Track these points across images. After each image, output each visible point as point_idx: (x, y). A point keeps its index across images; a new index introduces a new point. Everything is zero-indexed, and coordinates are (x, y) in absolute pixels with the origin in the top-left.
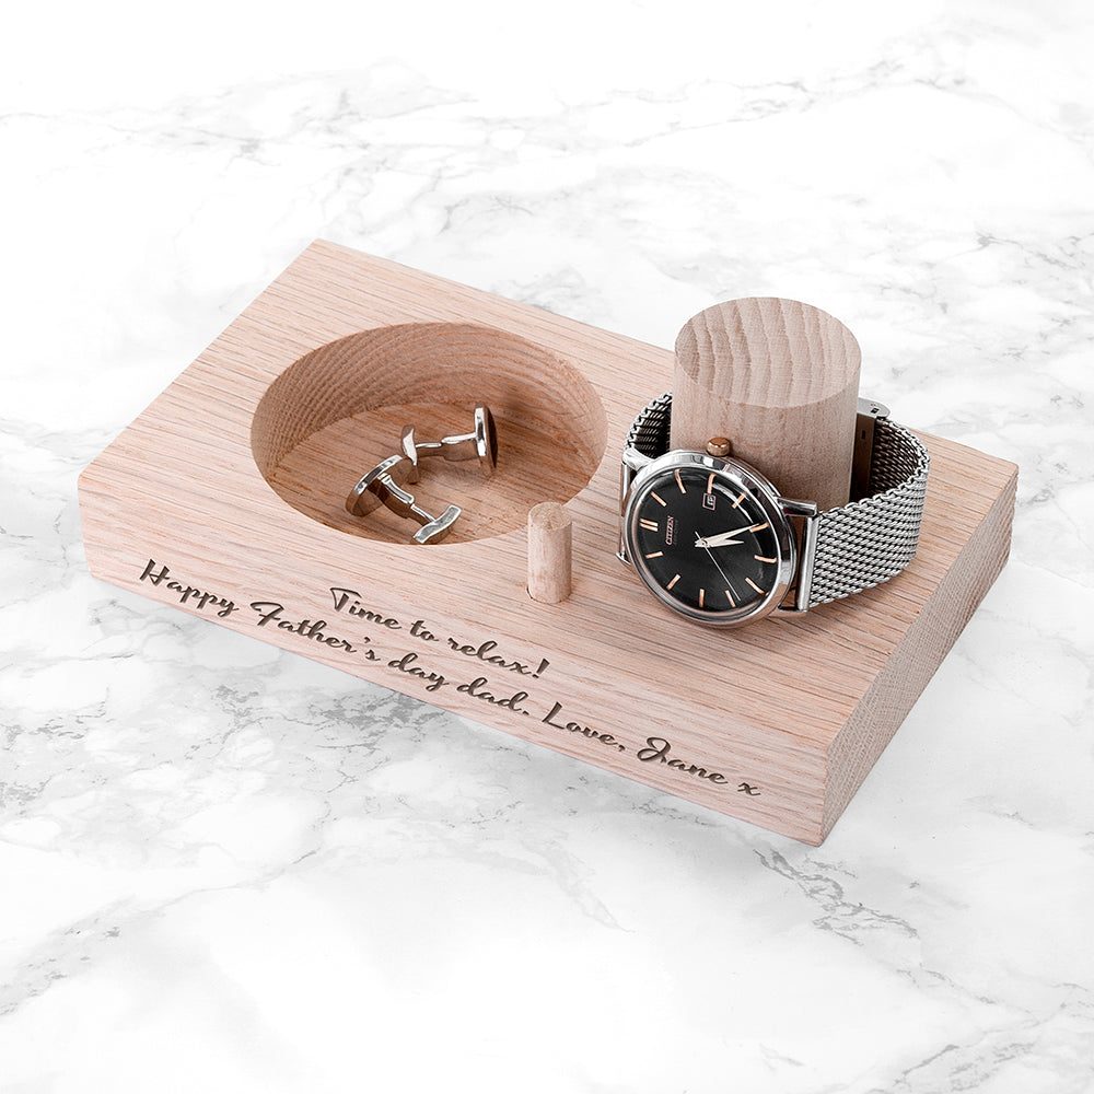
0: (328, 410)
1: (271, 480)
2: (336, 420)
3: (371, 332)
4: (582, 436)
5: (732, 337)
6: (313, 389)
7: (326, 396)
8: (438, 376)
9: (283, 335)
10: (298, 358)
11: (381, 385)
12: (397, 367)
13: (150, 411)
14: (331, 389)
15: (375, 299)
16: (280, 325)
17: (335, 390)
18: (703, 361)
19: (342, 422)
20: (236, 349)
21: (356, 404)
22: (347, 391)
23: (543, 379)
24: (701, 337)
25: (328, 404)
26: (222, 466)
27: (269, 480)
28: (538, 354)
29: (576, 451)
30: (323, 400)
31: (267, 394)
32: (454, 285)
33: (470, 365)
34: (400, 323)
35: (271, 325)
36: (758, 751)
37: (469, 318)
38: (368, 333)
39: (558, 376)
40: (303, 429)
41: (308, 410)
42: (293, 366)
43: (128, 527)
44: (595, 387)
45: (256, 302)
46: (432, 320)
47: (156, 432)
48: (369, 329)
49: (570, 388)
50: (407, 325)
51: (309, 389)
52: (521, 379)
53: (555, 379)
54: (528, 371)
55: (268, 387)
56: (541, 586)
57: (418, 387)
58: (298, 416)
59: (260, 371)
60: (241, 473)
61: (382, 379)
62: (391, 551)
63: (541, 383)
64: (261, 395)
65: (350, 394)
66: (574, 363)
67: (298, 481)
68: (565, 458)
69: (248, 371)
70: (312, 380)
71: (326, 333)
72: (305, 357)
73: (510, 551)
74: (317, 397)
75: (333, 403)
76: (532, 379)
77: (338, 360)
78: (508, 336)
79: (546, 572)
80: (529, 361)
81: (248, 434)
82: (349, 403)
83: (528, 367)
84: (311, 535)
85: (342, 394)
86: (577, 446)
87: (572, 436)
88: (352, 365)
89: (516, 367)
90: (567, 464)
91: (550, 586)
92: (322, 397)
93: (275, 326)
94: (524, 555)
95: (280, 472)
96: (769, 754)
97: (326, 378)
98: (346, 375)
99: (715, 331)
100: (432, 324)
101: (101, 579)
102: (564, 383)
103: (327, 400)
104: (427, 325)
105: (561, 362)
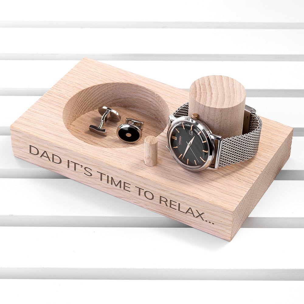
0: (87, 108)
1: (69, 129)
2: (89, 111)
3: (100, 85)
4: (162, 117)
5: (207, 87)
6: (82, 102)
7: (86, 104)
8: (120, 99)
9: (74, 85)
10: (78, 92)
11: (103, 101)
12: (107, 96)
13: (32, 107)
14: (88, 102)
15: (101, 75)
16: (73, 82)
17: (89, 102)
18: (198, 93)
19: (91, 112)
20: (59, 89)
21: (95, 106)
22: (92, 102)
23: (151, 100)
24: (198, 86)
25: (87, 106)
26: (54, 124)
27: (68, 128)
28: (149, 92)
29: (161, 122)
30: (85, 105)
31: (68, 103)
32: (125, 71)
33: (129, 95)
34: (109, 82)
35: (70, 82)
36: (212, 212)
37: (129, 81)
38: (99, 85)
39: (156, 99)
40: (79, 114)
41: (81, 108)
42: (76, 94)
43: (25, 141)
44: (166, 102)
45: (66, 75)
46: (118, 82)
47: (34, 113)
48: (99, 84)
49: (159, 103)
50: (111, 83)
51: (81, 102)
52: (145, 100)
53: (155, 100)
54: (147, 98)
55: (68, 100)
56: (148, 161)
57: (114, 102)
58: (78, 109)
59: (66, 96)
60: (59, 126)
61: (103, 99)
62: (103, 150)
63: (151, 101)
64: (66, 103)
65: (93, 103)
66: (161, 95)
67: (77, 129)
68: (157, 124)
69: (62, 96)
70: (82, 99)
71: (87, 85)
72: (80, 92)
73: (139, 150)
74: (83, 104)
75: (88, 106)
76: (148, 100)
77: (90, 93)
78: (141, 87)
79: (149, 157)
80: (147, 94)
81: (62, 114)
82: (93, 106)
83: (147, 96)
84: (80, 144)
85: (91, 104)
86: (161, 120)
87: (159, 117)
88: (94, 95)
89: (143, 96)
90: (157, 126)
91: (151, 161)
92: (85, 104)
93: (71, 83)
94: (143, 152)
95: (71, 126)
96: (215, 213)
97: (86, 98)
98: (92, 98)
99: (202, 85)
100: (118, 83)
101: (17, 157)
102: (157, 101)
103: (86, 105)
104: (117, 83)
105: (156, 95)
